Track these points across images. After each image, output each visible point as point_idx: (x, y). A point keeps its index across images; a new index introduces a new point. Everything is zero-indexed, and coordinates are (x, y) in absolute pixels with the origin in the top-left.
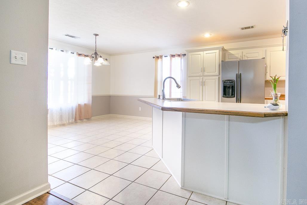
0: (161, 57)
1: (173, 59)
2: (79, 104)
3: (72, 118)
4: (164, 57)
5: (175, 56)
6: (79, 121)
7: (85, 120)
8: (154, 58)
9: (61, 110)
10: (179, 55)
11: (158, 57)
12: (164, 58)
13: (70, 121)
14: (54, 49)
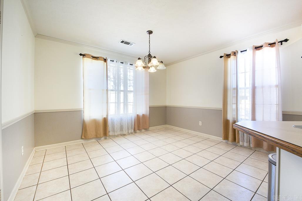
0: (235, 54)
1: (258, 52)
2: (137, 115)
3: (132, 129)
4: (239, 52)
5: (262, 46)
6: (138, 131)
7: (143, 130)
8: (221, 57)
9: (121, 120)
10: (272, 45)
11: (228, 56)
12: (239, 55)
13: (130, 131)
14: (115, 61)
